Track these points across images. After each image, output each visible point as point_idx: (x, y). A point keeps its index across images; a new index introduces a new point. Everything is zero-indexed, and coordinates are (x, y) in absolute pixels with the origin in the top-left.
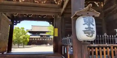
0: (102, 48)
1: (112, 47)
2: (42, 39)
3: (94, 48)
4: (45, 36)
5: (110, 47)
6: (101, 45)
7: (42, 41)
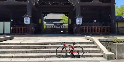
0: (87, 27)
1: (91, 27)
2: (56, 27)
3: (84, 27)
4: (58, 24)
5: (90, 27)
6: (87, 26)
7: (56, 28)
